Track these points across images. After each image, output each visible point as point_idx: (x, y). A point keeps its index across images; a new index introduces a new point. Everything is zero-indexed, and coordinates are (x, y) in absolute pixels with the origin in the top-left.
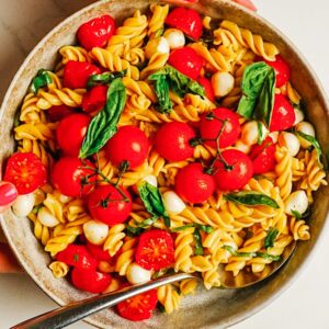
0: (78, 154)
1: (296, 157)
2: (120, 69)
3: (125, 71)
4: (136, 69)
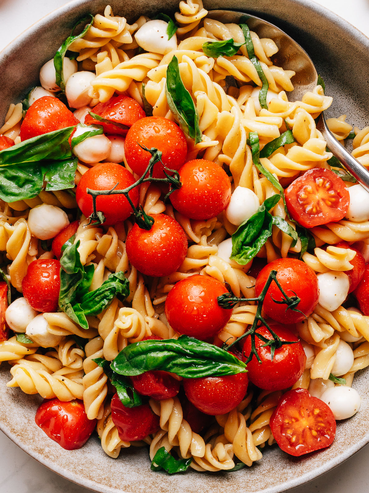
0: (243, 373)
1: (94, 71)
2: (99, 370)
3: (98, 361)
4: (89, 347)
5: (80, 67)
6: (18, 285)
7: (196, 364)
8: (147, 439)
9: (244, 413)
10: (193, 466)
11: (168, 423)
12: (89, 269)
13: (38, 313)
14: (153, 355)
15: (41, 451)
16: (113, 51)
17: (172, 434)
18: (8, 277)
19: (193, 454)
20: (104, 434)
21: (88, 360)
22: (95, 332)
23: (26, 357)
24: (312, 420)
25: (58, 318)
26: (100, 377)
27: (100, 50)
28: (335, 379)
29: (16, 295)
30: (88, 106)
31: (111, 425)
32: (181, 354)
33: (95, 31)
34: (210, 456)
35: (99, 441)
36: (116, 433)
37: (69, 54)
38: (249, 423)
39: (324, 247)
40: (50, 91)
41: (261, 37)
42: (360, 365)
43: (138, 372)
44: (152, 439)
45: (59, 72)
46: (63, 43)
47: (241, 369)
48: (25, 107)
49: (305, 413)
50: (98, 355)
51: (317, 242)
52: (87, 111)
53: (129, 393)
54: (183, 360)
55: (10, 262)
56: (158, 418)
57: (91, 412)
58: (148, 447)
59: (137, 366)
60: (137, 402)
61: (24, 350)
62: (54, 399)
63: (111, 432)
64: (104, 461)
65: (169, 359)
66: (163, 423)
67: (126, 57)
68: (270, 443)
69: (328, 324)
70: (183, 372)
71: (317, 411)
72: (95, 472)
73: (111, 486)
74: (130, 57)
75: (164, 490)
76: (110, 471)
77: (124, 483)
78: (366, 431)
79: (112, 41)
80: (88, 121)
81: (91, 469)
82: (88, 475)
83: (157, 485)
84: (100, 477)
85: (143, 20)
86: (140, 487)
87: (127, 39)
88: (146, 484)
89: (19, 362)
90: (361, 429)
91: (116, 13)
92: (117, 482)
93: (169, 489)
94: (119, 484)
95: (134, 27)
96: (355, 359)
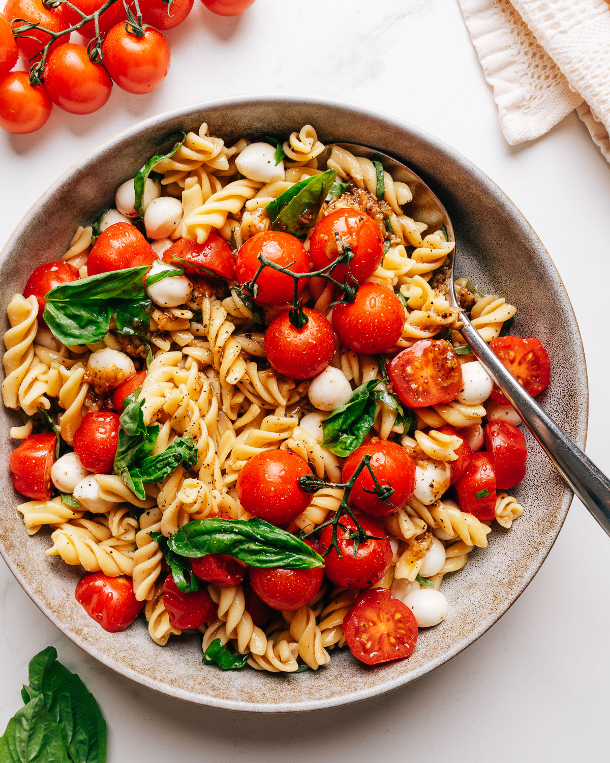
0: (317, 569)
1: (179, 198)
2: (154, 545)
3: (152, 535)
4: (144, 518)
5: (164, 192)
6: (69, 438)
7: (266, 552)
8: (202, 628)
9: (314, 608)
10: (250, 662)
11: (227, 614)
12: (153, 430)
13: (89, 473)
14: (218, 536)
15: (78, 632)
16: (205, 178)
17: (230, 626)
18: (58, 428)
19: (253, 650)
20: (152, 618)
21: (143, 533)
22: (152, 502)
23: (71, 522)
24: (391, 624)
25: (111, 481)
26: (155, 554)
27: (189, 174)
28: (423, 580)
29: (65, 449)
30: (169, 238)
31: (161, 608)
32: (251, 538)
33: (186, 152)
34: (271, 655)
35: (146, 624)
36: (166, 618)
37: (154, 176)
38: (319, 621)
39: (427, 430)
40: (126, 216)
41: (395, 180)
42: (452, 567)
43: (198, 554)
44: (207, 627)
45: (139, 195)
46: (147, 161)
47: (317, 563)
48: (96, 232)
49: (384, 616)
50: (154, 528)
51: (420, 425)
52: (168, 245)
53: (186, 576)
54: (253, 546)
55: (63, 411)
56: (216, 606)
57: (141, 591)
58: (201, 636)
59: (198, 547)
60: (194, 587)
61: (69, 514)
62: (99, 573)
63: (161, 616)
64: (150, 647)
65: (236, 543)
66: (221, 613)
67: (218, 185)
68: (340, 646)
69: (421, 518)
70: (250, 560)
71: (398, 616)
72: (138, 661)
73: (155, 678)
74: (223, 186)
75: (215, 688)
76: (155, 661)
77: (171, 676)
78: (451, 644)
79: (204, 166)
80: (167, 257)
81: (134, 657)
82: (131, 664)
83: (207, 682)
84: (144, 667)
85: (243, 143)
86: (188, 682)
87: (223, 164)
88: (195, 680)
89: (62, 526)
90: (446, 641)
91: (213, 132)
92: (163, 675)
93: (221, 687)
94: (164, 677)
95: (232, 151)
96: (447, 559)
